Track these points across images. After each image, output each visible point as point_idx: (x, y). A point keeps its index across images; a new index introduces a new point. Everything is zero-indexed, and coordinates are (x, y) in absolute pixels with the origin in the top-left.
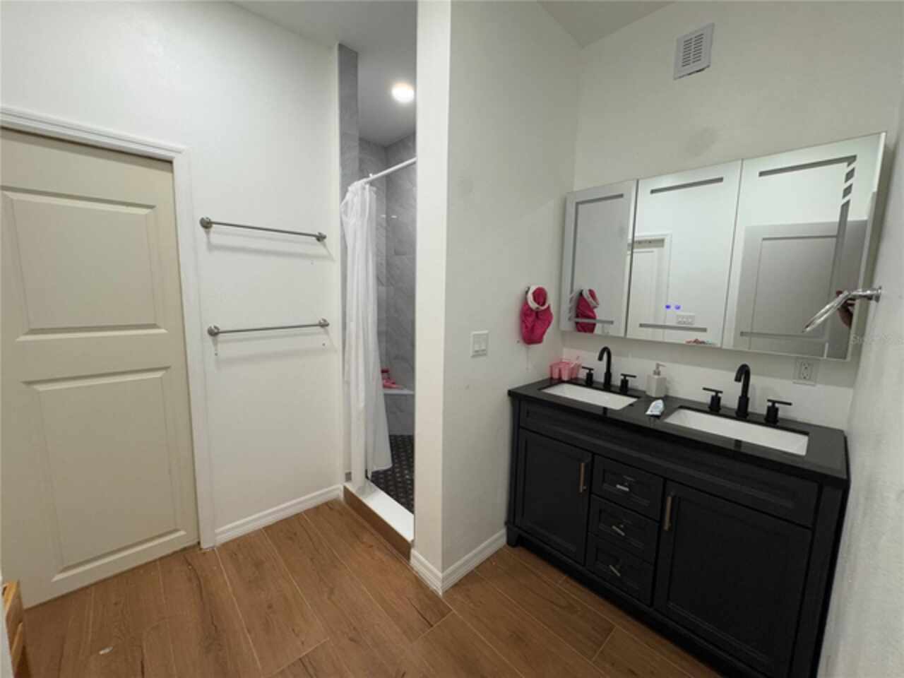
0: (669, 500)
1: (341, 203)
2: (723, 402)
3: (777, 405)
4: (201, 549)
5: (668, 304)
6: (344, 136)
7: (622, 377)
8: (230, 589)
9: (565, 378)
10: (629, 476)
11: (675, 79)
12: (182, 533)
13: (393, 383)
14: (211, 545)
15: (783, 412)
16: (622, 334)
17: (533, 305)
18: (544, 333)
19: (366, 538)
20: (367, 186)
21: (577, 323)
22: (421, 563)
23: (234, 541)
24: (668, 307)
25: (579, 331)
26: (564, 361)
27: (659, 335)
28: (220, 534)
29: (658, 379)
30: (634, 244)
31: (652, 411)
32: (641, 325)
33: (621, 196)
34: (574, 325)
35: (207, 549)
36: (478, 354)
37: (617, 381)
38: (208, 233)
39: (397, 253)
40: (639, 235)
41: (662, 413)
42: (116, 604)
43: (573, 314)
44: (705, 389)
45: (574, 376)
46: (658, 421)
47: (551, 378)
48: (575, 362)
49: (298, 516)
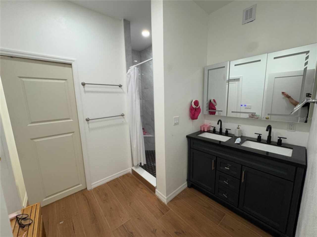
0: (243, 172)
1: (127, 73)
2: (262, 138)
3: (281, 139)
4: (87, 190)
5: (242, 104)
6: (127, 51)
7: (226, 130)
8: (98, 203)
9: (206, 130)
10: (230, 164)
11: (243, 24)
12: (81, 185)
13: (146, 133)
14: (90, 189)
15: (283, 141)
16: (225, 115)
17: (194, 106)
18: (198, 116)
19: (140, 186)
20: (136, 68)
21: (209, 111)
22: (159, 194)
23: (97, 187)
24: (242, 105)
25: (210, 114)
26: (205, 124)
27: (238, 115)
28: (93, 185)
29: (239, 130)
30: (229, 81)
31: (237, 142)
32: (232, 112)
33: (224, 67)
34: (208, 112)
35: (89, 190)
36: (176, 124)
37: (224, 131)
38: (84, 87)
39: (145, 88)
40: (231, 77)
41: (240, 142)
42: (63, 208)
43: (208, 108)
44: (255, 133)
45: (209, 130)
46: (239, 145)
47: (201, 131)
48: (209, 125)
49: (117, 179)
